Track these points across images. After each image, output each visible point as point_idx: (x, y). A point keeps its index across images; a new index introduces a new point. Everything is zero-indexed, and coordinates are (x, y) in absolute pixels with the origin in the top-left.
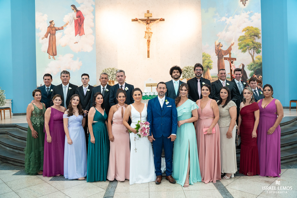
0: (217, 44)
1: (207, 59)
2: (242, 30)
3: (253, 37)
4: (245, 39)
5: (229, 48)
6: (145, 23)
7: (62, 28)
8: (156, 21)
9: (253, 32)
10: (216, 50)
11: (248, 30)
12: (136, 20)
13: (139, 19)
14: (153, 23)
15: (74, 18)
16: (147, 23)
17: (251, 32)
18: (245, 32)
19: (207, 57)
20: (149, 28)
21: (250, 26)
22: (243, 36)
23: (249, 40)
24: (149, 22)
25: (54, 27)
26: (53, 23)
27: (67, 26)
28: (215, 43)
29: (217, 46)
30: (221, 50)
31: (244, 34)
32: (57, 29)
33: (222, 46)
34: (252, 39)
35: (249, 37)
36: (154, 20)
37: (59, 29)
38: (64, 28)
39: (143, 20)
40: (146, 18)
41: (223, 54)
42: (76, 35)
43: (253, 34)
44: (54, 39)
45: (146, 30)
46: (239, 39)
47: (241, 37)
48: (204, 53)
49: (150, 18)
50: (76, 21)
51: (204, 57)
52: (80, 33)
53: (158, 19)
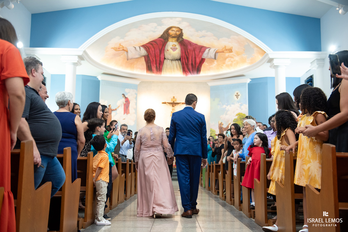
0: (220, 123)
1: (213, 133)
2: (236, 115)
3: (242, 120)
4: (237, 121)
5: (227, 126)
6: (171, 106)
7: (116, 110)
8: (179, 104)
9: (242, 116)
10: (219, 127)
11: (239, 115)
12: (165, 103)
13: (167, 103)
14: (176, 106)
15: (123, 103)
16: (173, 106)
17: (241, 116)
18: (237, 116)
19: (213, 132)
20: (174, 109)
21: (241, 112)
22: (236, 119)
23: (240, 121)
24: (174, 105)
25: (111, 109)
26: (110, 106)
27: (119, 108)
28: (219, 122)
29: (220, 124)
30: (222, 127)
31: (236, 117)
32: (113, 110)
33: (223, 125)
34: (242, 121)
35: (240, 120)
36: (178, 103)
37: (114, 110)
38: (117, 109)
39: (169, 103)
40: (172, 102)
41: (224, 130)
42: (124, 114)
43: (242, 118)
44: (110, 117)
45: (172, 111)
46: (234, 121)
47: (235, 119)
48: (211, 129)
49: (175, 102)
50: (125, 105)
51: (211, 132)
52: (126, 113)
53: (180, 103)
